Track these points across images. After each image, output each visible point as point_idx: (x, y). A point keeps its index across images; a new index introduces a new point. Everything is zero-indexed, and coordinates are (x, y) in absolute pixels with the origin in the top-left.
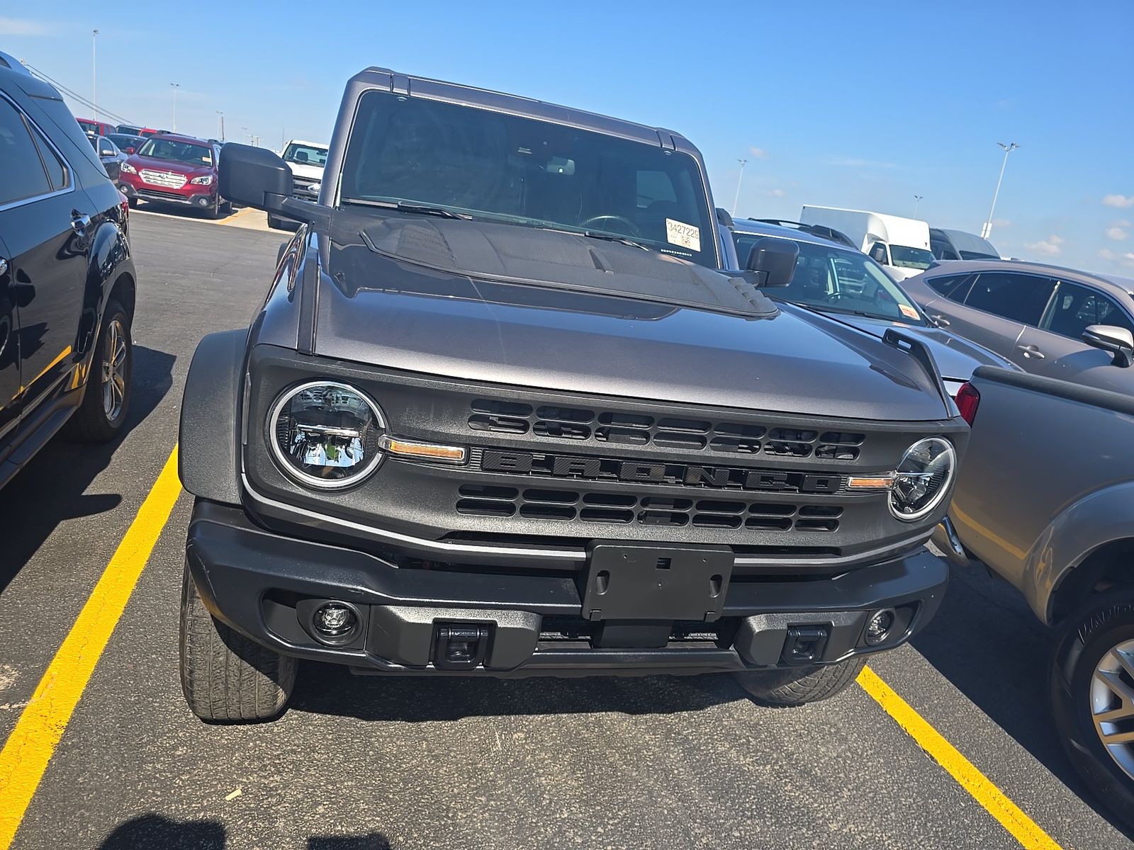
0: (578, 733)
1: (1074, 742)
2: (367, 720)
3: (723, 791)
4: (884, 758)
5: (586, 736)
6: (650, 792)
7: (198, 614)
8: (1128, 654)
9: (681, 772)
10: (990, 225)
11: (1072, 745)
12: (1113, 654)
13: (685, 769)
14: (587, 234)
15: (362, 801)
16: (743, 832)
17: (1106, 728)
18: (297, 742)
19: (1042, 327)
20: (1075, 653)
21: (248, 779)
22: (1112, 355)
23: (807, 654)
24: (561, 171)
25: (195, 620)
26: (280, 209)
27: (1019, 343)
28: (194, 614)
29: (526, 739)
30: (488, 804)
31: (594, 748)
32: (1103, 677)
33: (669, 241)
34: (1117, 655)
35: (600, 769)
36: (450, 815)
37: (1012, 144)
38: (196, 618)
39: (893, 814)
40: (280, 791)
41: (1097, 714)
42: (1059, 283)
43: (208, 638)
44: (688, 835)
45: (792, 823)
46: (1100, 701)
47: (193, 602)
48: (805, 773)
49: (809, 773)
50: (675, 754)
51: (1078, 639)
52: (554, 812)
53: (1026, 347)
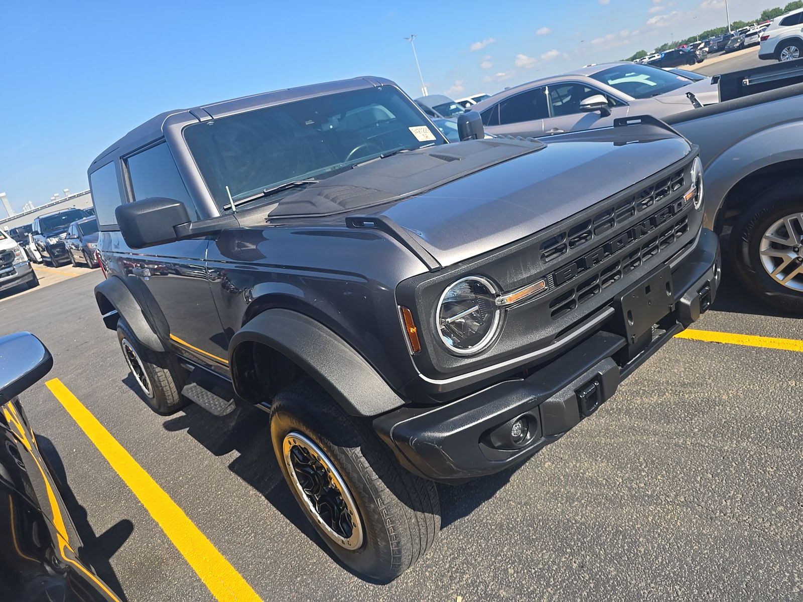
0: (572, 443)
1: (768, 294)
2: (467, 515)
3: (666, 417)
4: (702, 356)
5: (577, 441)
6: (639, 441)
7: (388, 501)
8: (772, 234)
9: (636, 423)
10: (425, 89)
11: (767, 295)
12: (765, 238)
13: (637, 421)
14: (382, 156)
15: (525, 551)
16: (697, 427)
17: (779, 277)
18: (449, 553)
19: (552, 117)
20: (746, 250)
21: (452, 589)
22: (599, 112)
23: (705, 304)
24: (331, 127)
25: (388, 506)
26: (191, 233)
27: (545, 131)
28: (385, 503)
29: (553, 463)
30: (582, 503)
31: (588, 443)
32: (764, 253)
33: (420, 141)
34: (767, 238)
35: (604, 449)
36: (574, 522)
37: (412, 36)
38: (388, 504)
39: (737, 375)
40: (478, 581)
41: (772, 273)
42: (547, 88)
43: (401, 512)
44: (680, 446)
45: (709, 409)
46: (769, 267)
47: (380, 496)
48: (683, 385)
49: (685, 384)
50: (625, 420)
51: (744, 242)
52: (615, 483)
53: (550, 130)
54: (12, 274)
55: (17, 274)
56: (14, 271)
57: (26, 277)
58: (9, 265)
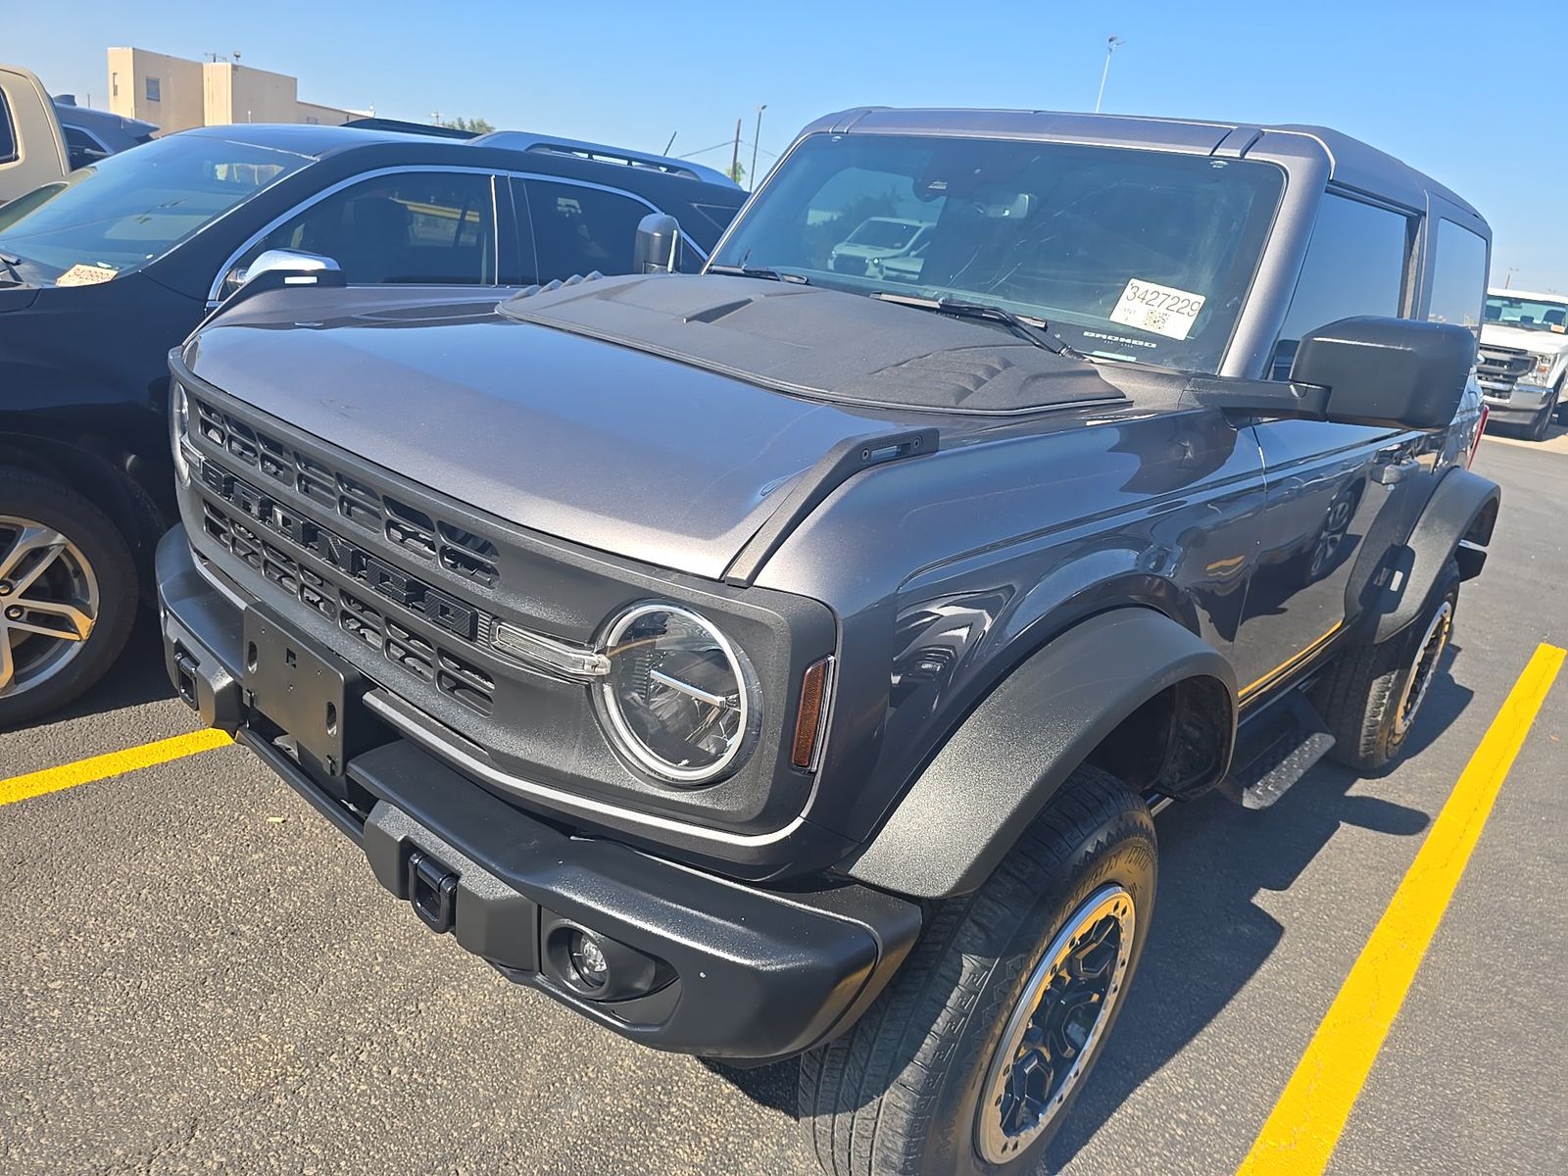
54: (1500, 397)
55: (1508, 401)
56: (1506, 394)
57: (1521, 414)
58: (1511, 380)
